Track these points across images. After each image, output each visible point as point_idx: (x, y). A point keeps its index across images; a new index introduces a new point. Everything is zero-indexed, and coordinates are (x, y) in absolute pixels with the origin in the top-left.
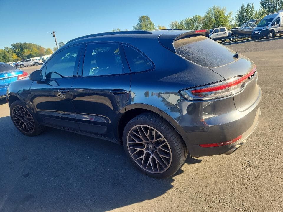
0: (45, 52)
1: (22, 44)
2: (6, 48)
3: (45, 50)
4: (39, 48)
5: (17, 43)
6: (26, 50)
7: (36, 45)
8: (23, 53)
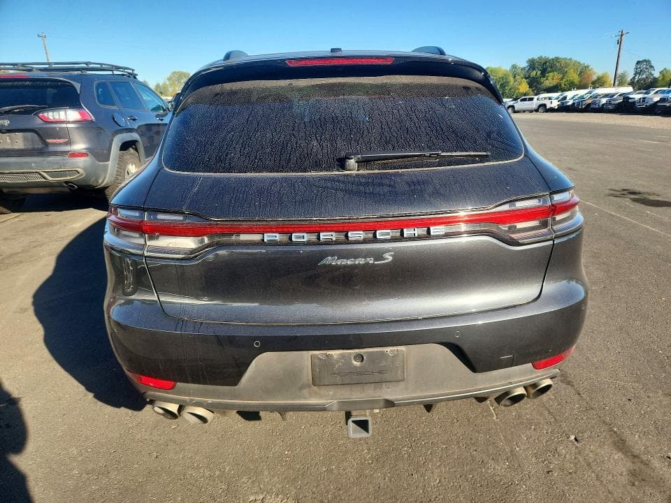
0: (593, 83)
1: (550, 60)
2: (514, 67)
3: (595, 78)
4: (583, 71)
5: (540, 58)
6: (551, 74)
7: (579, 63)
8: (542, 80)
